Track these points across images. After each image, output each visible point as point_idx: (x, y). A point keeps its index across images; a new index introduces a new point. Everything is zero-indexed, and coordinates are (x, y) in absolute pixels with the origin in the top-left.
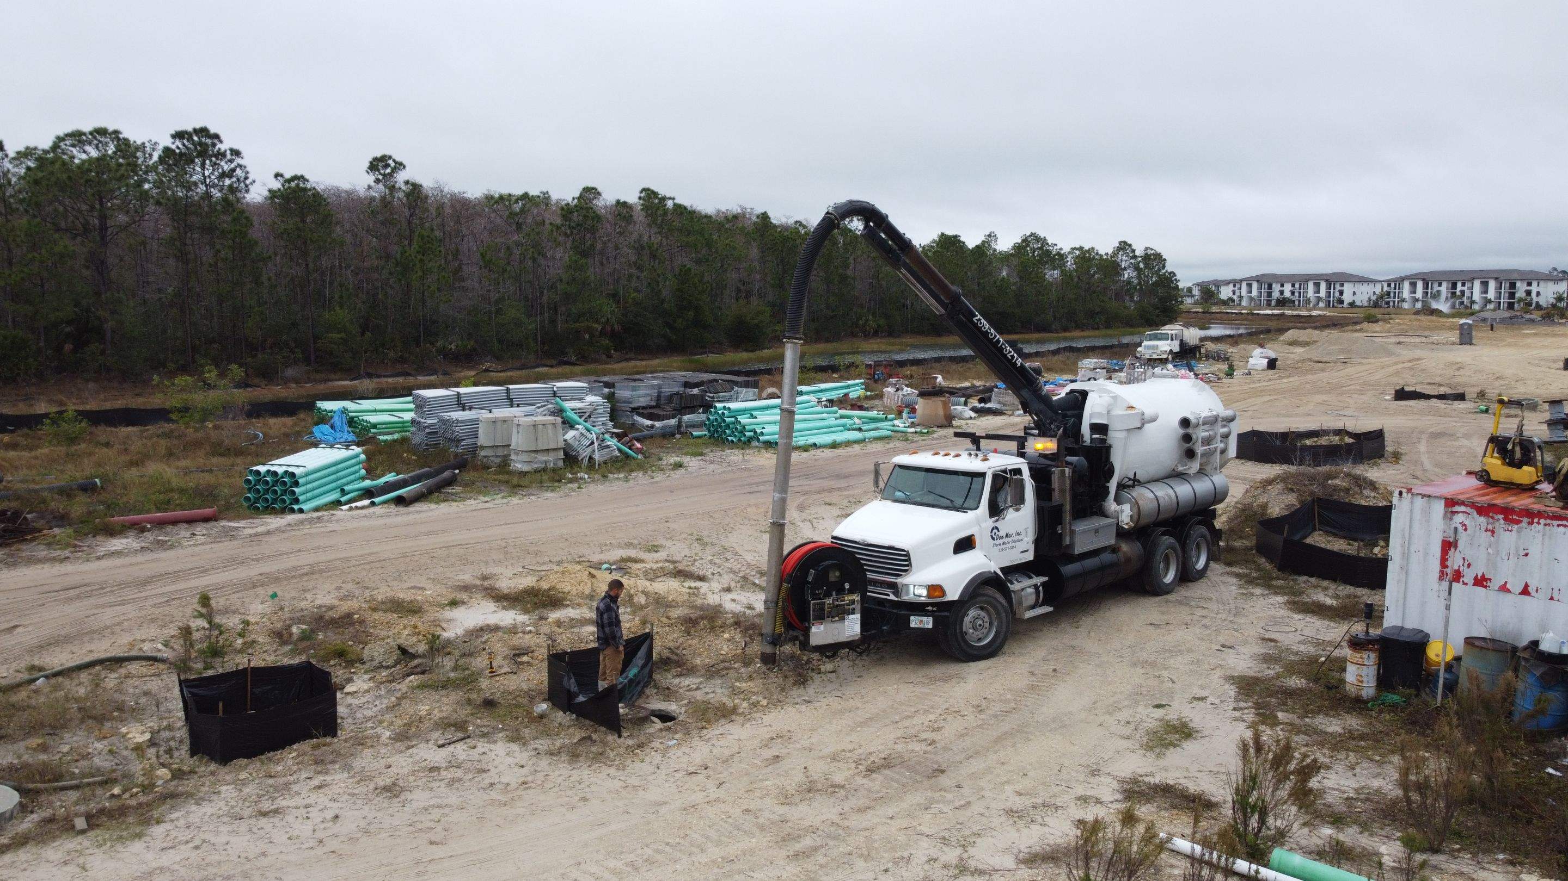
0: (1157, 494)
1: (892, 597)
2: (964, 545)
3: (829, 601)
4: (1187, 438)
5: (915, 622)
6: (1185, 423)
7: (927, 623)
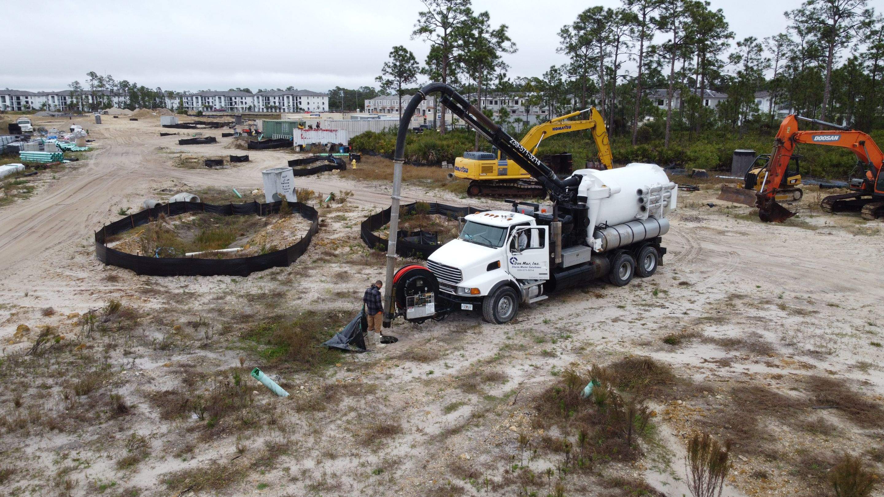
0: (620, 232)
1: (454, 293)
2: (494, 266)
3: (416, 296)
4: (641, 200)
5: (464, 307)
6: (640, 192)
7: (470, 307)
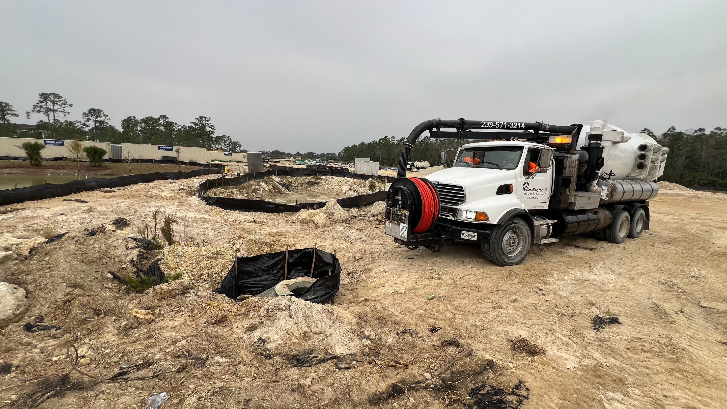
0: (624, 187)
1: (451, 218)
2: (505, 189)
4: (642, 157)
5: (465, 235)
6: (643, 147)
7: (473, 236)
